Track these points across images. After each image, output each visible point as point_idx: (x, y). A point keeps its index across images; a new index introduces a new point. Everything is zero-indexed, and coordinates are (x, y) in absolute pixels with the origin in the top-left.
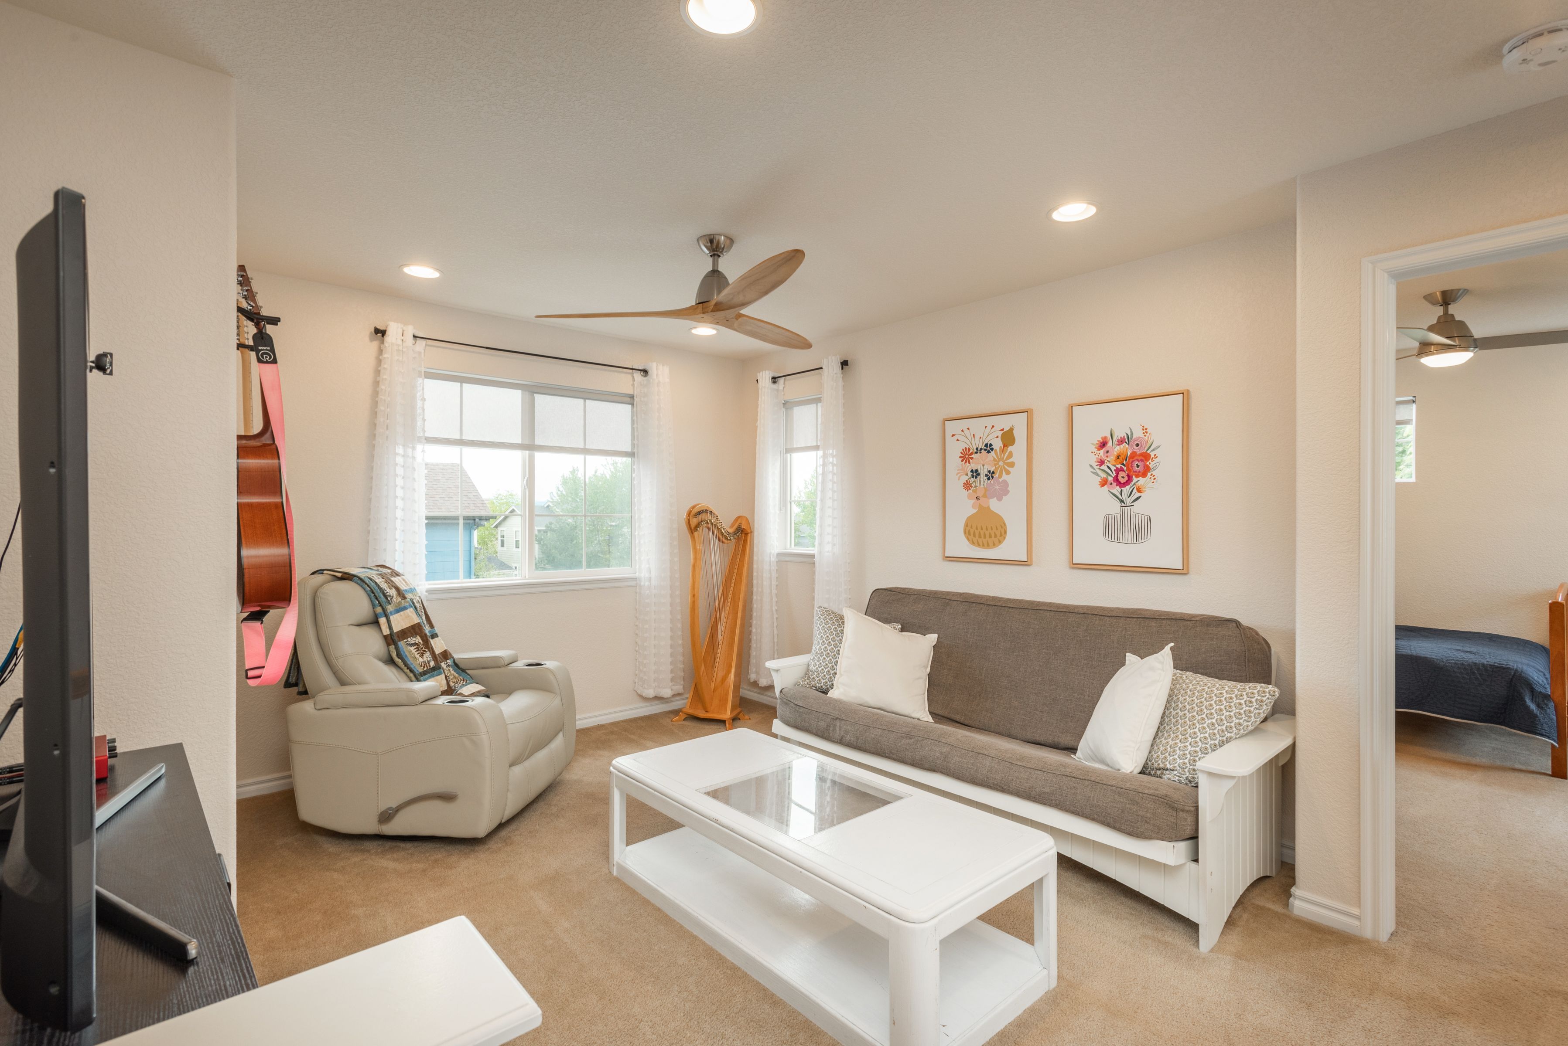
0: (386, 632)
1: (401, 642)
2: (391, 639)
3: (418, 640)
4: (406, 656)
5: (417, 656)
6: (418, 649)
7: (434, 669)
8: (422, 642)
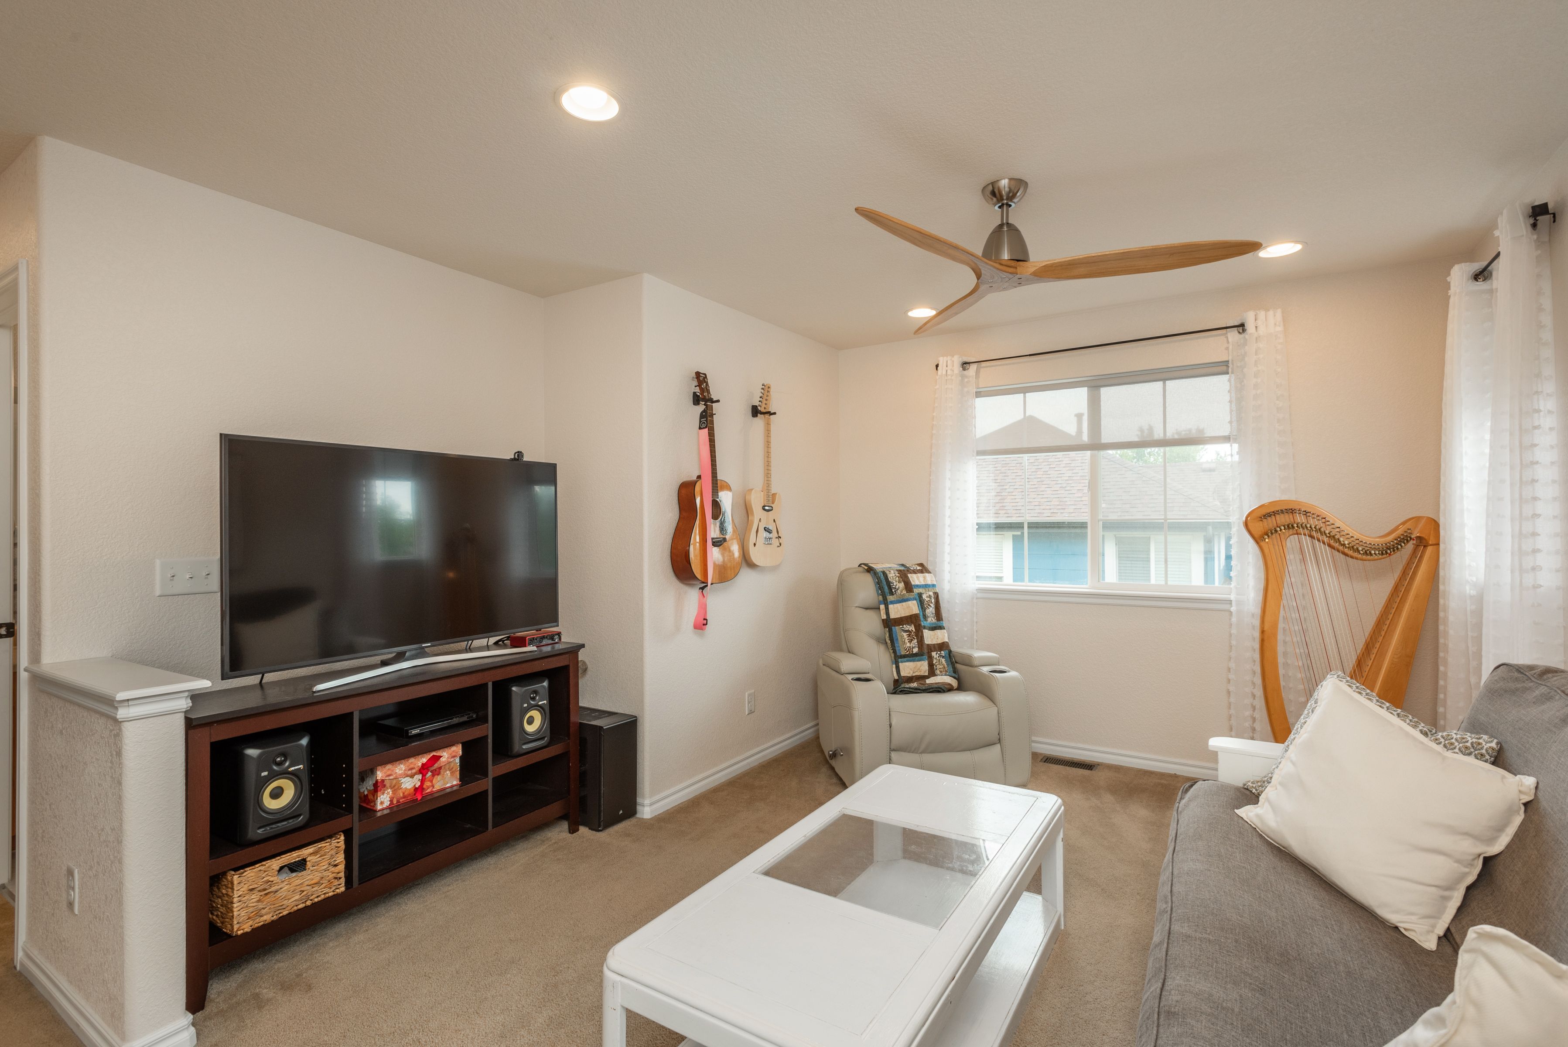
0: (884, 617)
1: (897, 627)
2: (889, 623)
3: (912, 628)
4: (897, 639)
5: (907, 641)
6: (909, 635)
7: (916, 655)
8: (914, 630)
